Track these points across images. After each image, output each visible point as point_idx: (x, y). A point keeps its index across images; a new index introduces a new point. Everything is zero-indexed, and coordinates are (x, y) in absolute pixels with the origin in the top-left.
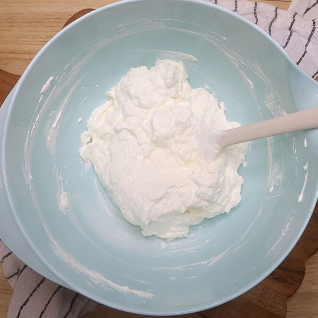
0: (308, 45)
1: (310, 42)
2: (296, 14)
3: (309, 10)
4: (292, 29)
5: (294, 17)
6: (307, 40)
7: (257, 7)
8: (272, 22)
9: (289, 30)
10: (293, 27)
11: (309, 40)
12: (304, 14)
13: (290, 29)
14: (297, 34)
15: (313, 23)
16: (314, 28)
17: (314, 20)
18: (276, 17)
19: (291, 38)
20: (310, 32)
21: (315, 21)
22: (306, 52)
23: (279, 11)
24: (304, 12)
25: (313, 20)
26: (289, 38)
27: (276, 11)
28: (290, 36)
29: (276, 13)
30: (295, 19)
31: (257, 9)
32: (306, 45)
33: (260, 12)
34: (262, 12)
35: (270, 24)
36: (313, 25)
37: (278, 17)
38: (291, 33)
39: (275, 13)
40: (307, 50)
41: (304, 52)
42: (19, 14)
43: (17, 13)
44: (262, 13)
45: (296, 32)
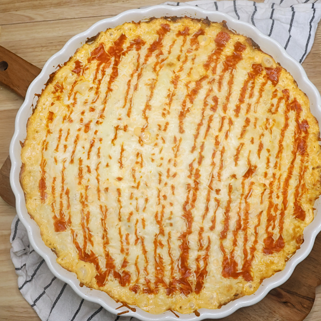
0: (291, 30)
1: (292, 27)
2: (273, 4)
4: (273, 18)
5: (272, 7)
6: (289, 26)
7: (236, 4)
8: (253, 15)
9: (270, 19)
10: (274, 16)
11: (291, 25)
12: (280, 4)
13: (271, 18)
14: (279, 22)
15: (291, 9)
16: (294, 13)
18: (256, 10)
19: (274, 26)
20: (291, 17)
21: (293, 7)
22: (290, 36)
23: (257, 4)
24: (280, 2)
25: (291, 7)
26: (272, 26)
27: (254, 5)
28: (273, 24)
29: (256, 7)
30: (274, 8)
31: (237, 7)
32: (290, 31)
33: (240, 9)
34: (242, 8)
35: (252, 17)
36: (292, 11)
37: (258, 9)
38: (273, 21)
39: (254, 6)
40: (291, 35)
41: (289, 37)
44: (242, 9)
45: (277, 20)
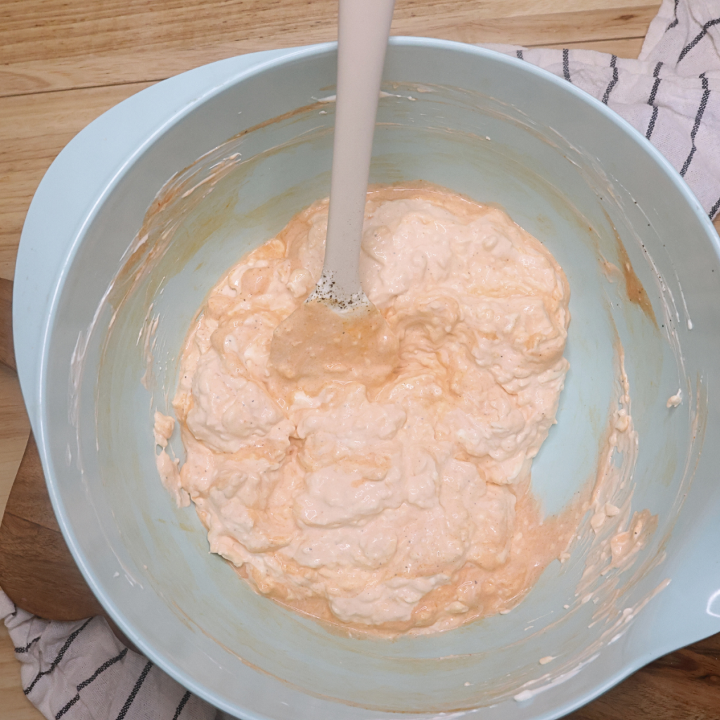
0: (697, 133)
1: (700, 126)
2: (660, 64)
3: (688, 52)
4: (655, 101)
5: (656, 73)
6: (693, 122)
7: (569, 60)
8: (608, 91)
9: (649, 106)
10: (657, 96)
11: (698, 121)
12: (678, 62)
13: (651, 102)
14: (668, 111)
15: (702, 82)
16: (707, 93)
17: (704, 74)
18: (616, 79)
19: (656, 122)
20: (698, 103)
21: (705, 77)
22: (694, 149)
23: (620, 63)
24: (677, 59)
25: (702, 76)
26: (652, 123)
27: (613, 64)
28: (654, 117)
29: (615, 70)
30: (659, 77)
31: (570, 66)
32: (693, 134)
33: (578, 72)
34: (583, 70)
35: (605, 96)
36: (704, 87)
37: (620, 77)
38: (656, 110)
39: (612, 69)
40: (696, 145)
41: (690, 150)
42: (24, 139)
43: (18, 139)
44: (582, 73)
45: (665, 106)
